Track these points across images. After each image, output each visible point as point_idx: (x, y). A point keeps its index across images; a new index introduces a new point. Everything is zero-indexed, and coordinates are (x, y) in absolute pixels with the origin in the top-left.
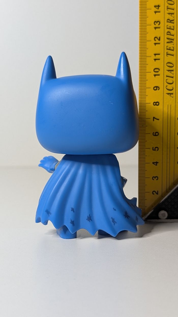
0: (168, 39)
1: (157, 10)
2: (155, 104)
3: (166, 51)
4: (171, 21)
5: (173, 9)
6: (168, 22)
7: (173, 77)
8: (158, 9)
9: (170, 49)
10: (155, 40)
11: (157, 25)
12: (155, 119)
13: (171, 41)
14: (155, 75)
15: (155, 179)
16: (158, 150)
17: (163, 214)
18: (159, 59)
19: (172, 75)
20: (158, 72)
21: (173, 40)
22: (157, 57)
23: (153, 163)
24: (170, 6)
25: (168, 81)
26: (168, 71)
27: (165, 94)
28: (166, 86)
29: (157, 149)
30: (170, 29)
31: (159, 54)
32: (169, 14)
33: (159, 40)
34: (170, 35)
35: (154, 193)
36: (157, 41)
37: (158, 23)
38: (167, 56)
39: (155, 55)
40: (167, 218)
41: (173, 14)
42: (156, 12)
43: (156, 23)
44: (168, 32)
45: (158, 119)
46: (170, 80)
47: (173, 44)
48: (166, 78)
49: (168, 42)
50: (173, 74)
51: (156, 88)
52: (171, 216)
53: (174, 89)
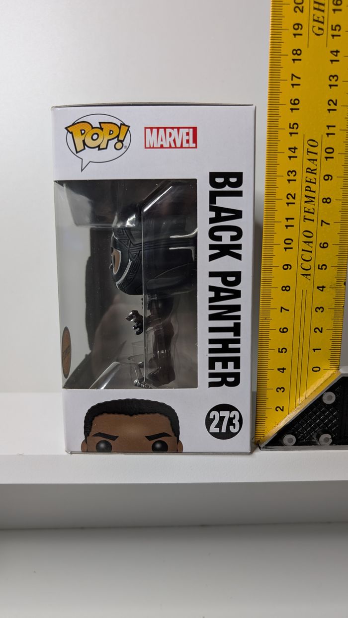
0: (306, 196)
1: (292, 154)
2: (284, 288)
3: (303, 214)
4: (311, 171)
5: (316, 154)
6: (307, 172)
7: (311, 252)
8: (294, 152)
9: (309, 212)
10: (288, 198)
11: (292, 177)
12: (283, 309)
13: (310, 199)
14: (286, 248)
15: (280, 392)
16: (285, 352)
17: (289, 438)
18: (293, 226)
19: (310, 249)
20: (290, 244)
21: (314, 198)
22: (290, 222)
23: (279, 369)
24: (312, 149)
25: (303, 257)
26: (305, 242)
27: (299, 275)
28: (302, 264)
29: (284, 350)
30: (310, 182)
31: (293, 219)
32: (309, 160)
33: (294, 198)
34: (310, 191)
35: (278, 409)
36: (291, 200)
37: (294, 173)
38: (304, 221)
39: (287, 219)
40: (294, 445)
41: (316, 160)
42: (290, 157)
43: (290, 173)
44: (307, 187)
45: (288, 310)
46: (307, 256)
47: (314, 205)
48: (301, 253)
49: (306, 202)
50: (312, 247)
51: (287, 267)
52: (301, 442)
53: (313, 268)
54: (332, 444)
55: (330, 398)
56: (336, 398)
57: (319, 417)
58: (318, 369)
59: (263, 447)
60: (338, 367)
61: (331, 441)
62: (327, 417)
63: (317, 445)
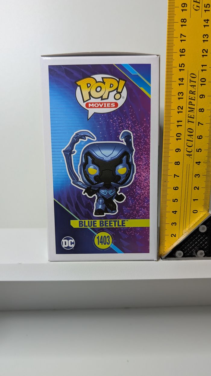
0: (189, 108)
1: (181, 83)
2: (176, 163)
3: (187, 118)
4: (192, 93)
5: (195, 82)
6: (190, 93)
7: (192, 141)
8: (182, 81)
9: (191, 117)
10: (179, 109)
11: (180, 96)
12: (175, 176)
13: (191, 110)
14: (177, 139)
15: (174, 225)
16: (177, 202)
17: (179, 253)
18: (181, 126)
20: (180, 136)
21: (194, 109)
22: (180, 123)
23: (173, 212)
24: (193, 79)
25: (188, 144)
26: (189, 135)
27: (185, 155)
28: (187, 149)
29: (176, 200)
30: (192, 99)
31: (182, 121)
32: (191, 86)
33: (182, 109)
34: (192, 104)
35: (172, 235)
36: (180, 110)
37: (182, 94)
38: (188, 123)
39: (178, 121)
40: (183, 257)
41: (195, 86)
42: (180, 84)
43: (179, 94)
44: (190, 102)
45: (179, 176)
46: (190, 144)
47: (194, 113)
48: (186, 142)
49: (189, 111)
50: (193, 138)
51: (178, 150)
52: (186, 255)
53: (193, 151)
54: (204, 256)
55: (203, 229)
56: (207, 229)
57: (197, 240)
58: (196, 212)
59: (164, 258)
60: (208, 211)
61: (204, 254)
62: (201, 240)
63: (196, 257)
